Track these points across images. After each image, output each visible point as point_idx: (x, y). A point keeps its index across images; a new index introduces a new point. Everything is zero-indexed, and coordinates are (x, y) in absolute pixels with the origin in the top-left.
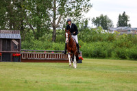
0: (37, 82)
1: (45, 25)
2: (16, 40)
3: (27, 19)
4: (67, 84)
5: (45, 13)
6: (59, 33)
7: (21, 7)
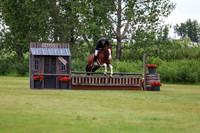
0: (94, 119)
1: (105, 36)
2: (64, 57)
3: (79, 27)
4: (139, 122)
5: (105, 18)
6: (126, 47)
7: (70, 10)
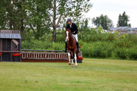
0: (37, 82)
1: (45, 25)
2: (16, 39)
4: (67, 84)
5: (45, 13)
6: (59, 33)
7: (21, 7)
